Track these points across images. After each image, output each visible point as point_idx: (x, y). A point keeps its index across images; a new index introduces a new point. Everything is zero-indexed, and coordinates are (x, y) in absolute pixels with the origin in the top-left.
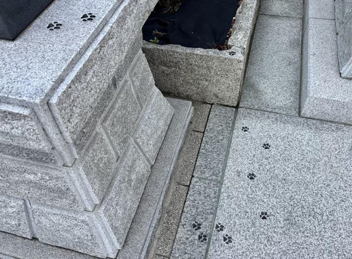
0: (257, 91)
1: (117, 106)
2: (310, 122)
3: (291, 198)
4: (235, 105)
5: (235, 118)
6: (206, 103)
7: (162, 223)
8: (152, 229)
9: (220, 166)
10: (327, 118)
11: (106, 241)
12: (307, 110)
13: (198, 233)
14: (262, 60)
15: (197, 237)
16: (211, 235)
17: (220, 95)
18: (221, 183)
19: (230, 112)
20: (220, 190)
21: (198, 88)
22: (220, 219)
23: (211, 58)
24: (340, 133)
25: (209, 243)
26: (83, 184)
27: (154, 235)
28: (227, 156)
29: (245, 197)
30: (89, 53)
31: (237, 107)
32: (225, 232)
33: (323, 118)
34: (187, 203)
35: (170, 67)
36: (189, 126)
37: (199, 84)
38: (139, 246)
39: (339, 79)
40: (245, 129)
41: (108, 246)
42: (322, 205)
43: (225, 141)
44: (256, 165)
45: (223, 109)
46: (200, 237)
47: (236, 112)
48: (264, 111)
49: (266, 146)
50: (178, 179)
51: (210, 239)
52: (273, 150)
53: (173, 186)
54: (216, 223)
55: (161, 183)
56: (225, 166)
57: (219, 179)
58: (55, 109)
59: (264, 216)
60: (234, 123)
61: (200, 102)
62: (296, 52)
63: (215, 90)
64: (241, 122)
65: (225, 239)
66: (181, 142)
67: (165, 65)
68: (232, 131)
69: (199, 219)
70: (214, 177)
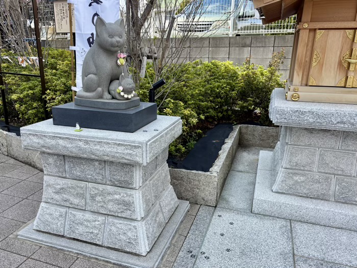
0: (227, 202)
1: (156, 177)
2: (257, 215)
3: (244, 244)
4: (214, 206)
5: (214, 211)
6: (198, 204)
7: (170, 249)
8: (165, 249)
9: (205, 230)
10: (267, 214)
11: (143, 243)
12: (255, 209)
13: (191, 254)
14: (231, 189)
15: (190, 256)
16: (198, 256)
17: (205, 199)
18: (205, 236)
19: (212, 209)
20: (204, 239)
21: (193, 194)
22: (203, 250)
23: (201, 175)
24: (274, 221)
25: (196, 259)
26: (139, 202)
27: (165, 253)
28: (208, 226)
29: (218, 242)
30: (157, 137)
31: (216, 207)
32: (205, 255)
33: (264, 214)
34: (185, 243)
35: (178, 180)
36: (187, 213)
37: (193, 191)
38: (159, 253)
39: (271, 193)
40: (220, 216)
41: (143, 246)
42: (261, 248)
43: (208, 220)
44: (225, 231)
45: (207, 207)
46: (191, 256)
47: (215, 209)
48: (231, 209)
49: (232, 224)
50: (180, 233)
51: (197, 257)
52: (235, 225)
53: (177, 236)
54: (201, 251)
55: (171, 231)
56: (207, 229)
57: (204, 235)
58: (148, 146)
59: (228, 250)
60: (213, 213)
61: (194, 203)
62: (252, 187)
63: (203, 195)
64: (217, 213)
65: (205, 258)
66: (182, 217)
67: (175, 179)
68: (212, 216)
69: (191, 249)
70: (201, 234)
